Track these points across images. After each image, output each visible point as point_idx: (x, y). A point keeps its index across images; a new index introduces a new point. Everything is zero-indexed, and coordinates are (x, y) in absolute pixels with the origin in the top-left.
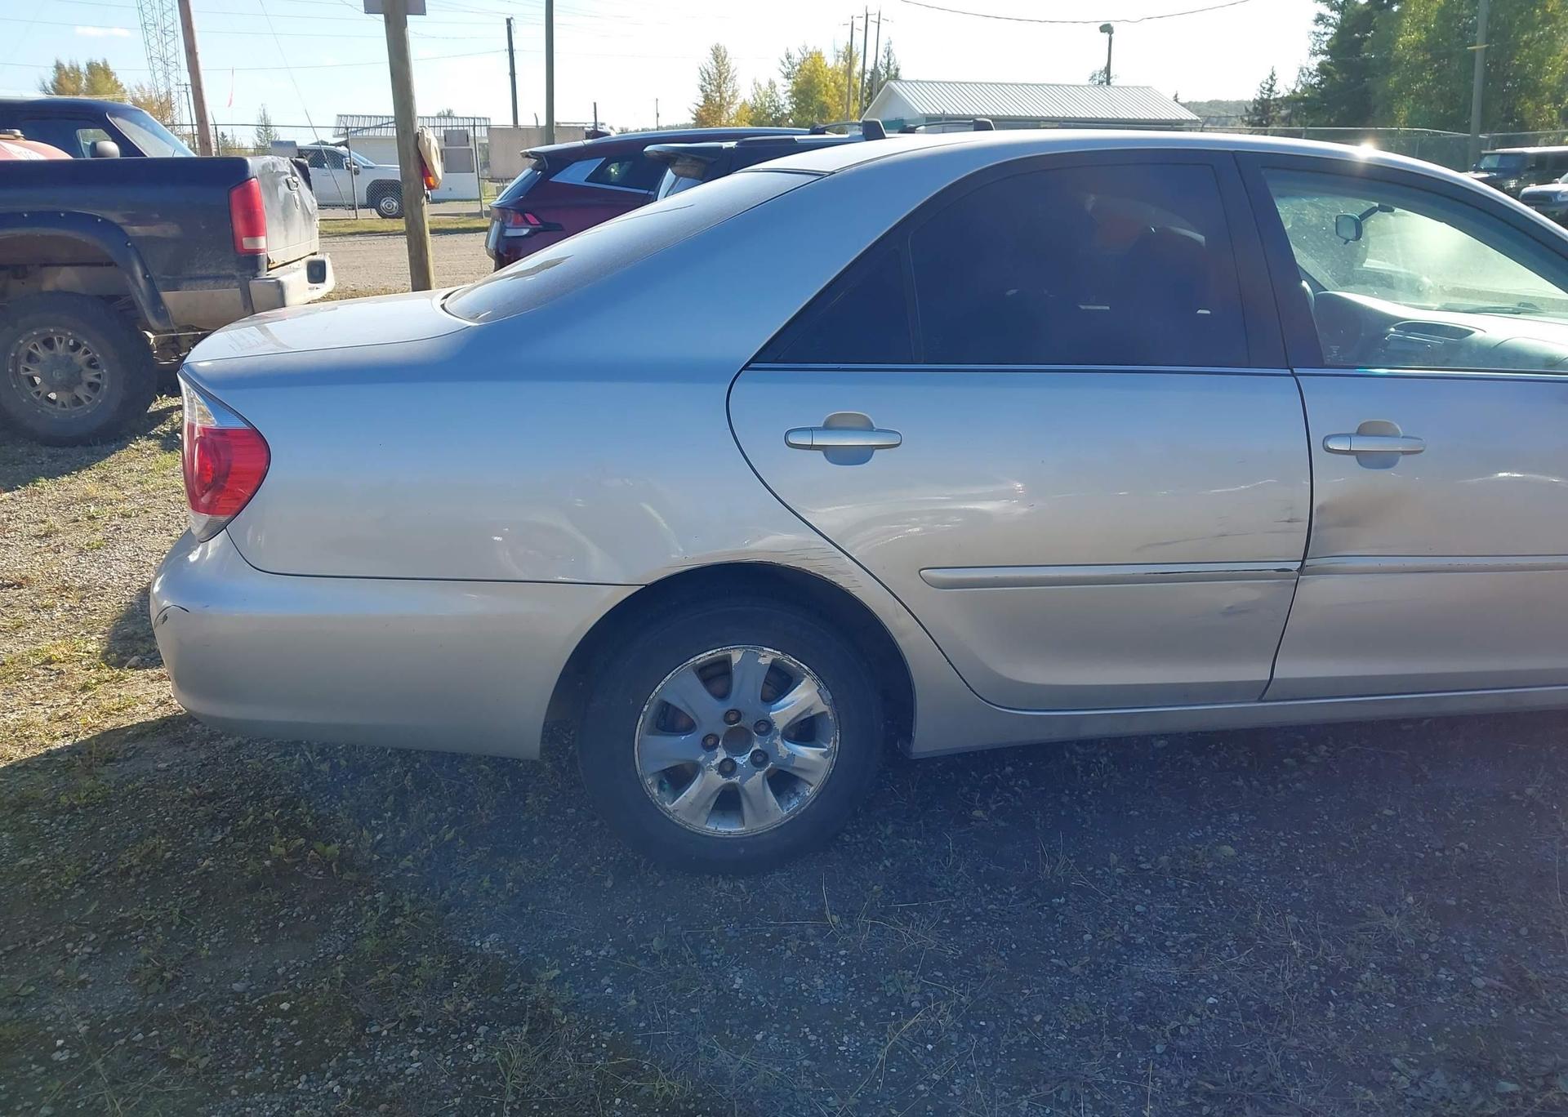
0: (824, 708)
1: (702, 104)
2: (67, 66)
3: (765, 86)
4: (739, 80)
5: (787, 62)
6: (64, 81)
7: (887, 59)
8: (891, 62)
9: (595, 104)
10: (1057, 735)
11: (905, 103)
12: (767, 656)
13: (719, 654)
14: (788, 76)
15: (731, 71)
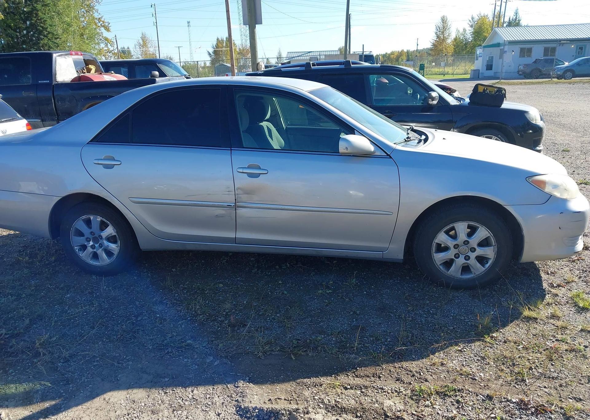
0: (115, 234)
1: (436, 39)
2: (220, 39)
3: (461, 31)
4: (451, 29)
5: (472, 20)
6: (219, 44)
7: (515, 16)
8: (517, 18)
9: (363, 45)
10: (181, 248)
11: (501, 37)
12: (99, 219)
13: (87, 217)
14: (471, 26)
15: (448, 25)
